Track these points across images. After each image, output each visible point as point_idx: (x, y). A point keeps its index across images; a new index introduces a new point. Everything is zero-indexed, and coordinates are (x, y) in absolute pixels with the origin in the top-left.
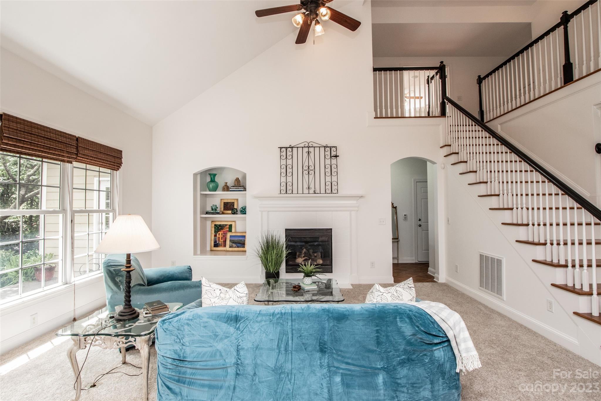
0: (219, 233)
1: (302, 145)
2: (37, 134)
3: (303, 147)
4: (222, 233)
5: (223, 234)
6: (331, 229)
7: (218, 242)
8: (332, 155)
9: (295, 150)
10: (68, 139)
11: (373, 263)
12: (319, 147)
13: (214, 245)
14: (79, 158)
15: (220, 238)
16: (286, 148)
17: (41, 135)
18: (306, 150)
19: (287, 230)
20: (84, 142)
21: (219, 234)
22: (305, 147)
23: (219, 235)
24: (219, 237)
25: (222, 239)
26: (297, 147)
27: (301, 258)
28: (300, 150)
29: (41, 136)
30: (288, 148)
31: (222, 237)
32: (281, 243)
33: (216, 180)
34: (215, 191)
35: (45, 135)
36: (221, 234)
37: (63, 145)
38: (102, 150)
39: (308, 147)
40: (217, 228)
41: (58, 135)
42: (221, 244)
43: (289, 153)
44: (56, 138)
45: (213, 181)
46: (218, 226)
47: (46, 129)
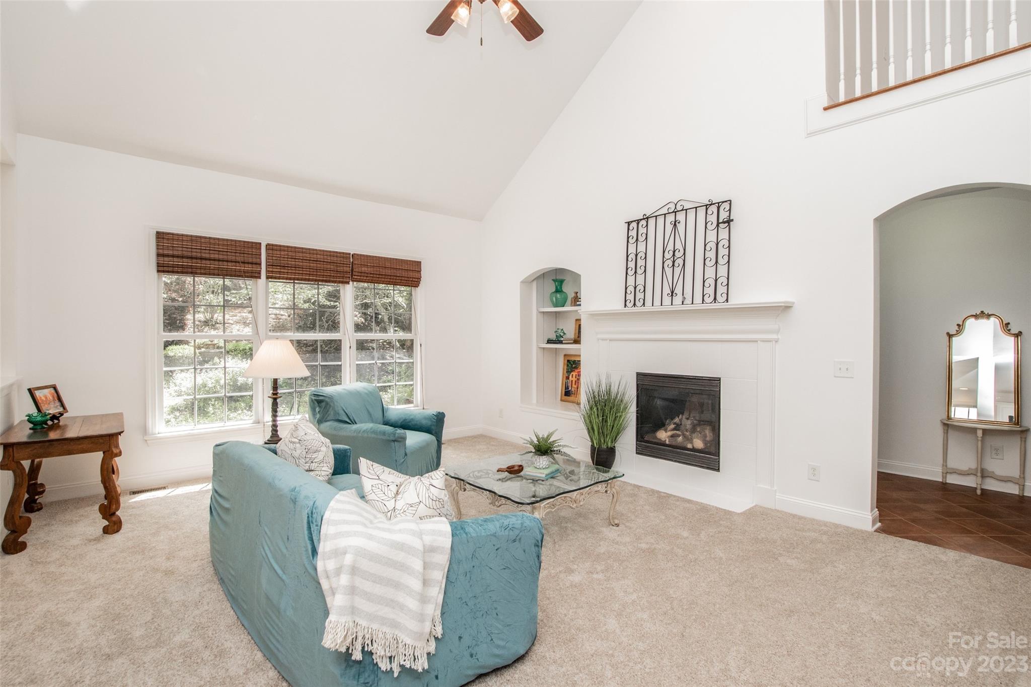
0: (572, 373)
1: (664, 211)
2: (301, 258)
3: (665, 214)
4: (577, 374)
5: (577, 377)
6: (719, 379)
7: (570, 389)
8: (721, 221)
9: (652, 222)
10: (340, 257)
11: (814, 469)
12: (696, 208)
13: (565, 392)
14: (356, 277)
15: (574, 382)
16: (638, 221)
17: (306, 258)
18: (670, 218)
19: (639, 375)
20: (361, 259)
21: (572, 375)
22: (669, 213)
23: (572, 377)
24: (572, 381)
25: (575, 384)
26: (656, 216)
27: (666, 431)
28: (661, 220)
29: (306, 260)
30: (641, 220)
31: (576, 381)
32: (626, 398)
33: (563, 290)
34: (563, 306)
35: (310, 258)
36: (574, 376)
37: (333, 265)
38: (388, 265)
39: (675, 212)
40: (570, 365)
41: (327, 256)
42: (574, 392)
43: (642, 230)
44: (324, 259)
45: (558, 291)
46: (572, 363)
47: (312, 252)
